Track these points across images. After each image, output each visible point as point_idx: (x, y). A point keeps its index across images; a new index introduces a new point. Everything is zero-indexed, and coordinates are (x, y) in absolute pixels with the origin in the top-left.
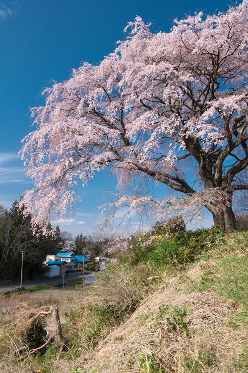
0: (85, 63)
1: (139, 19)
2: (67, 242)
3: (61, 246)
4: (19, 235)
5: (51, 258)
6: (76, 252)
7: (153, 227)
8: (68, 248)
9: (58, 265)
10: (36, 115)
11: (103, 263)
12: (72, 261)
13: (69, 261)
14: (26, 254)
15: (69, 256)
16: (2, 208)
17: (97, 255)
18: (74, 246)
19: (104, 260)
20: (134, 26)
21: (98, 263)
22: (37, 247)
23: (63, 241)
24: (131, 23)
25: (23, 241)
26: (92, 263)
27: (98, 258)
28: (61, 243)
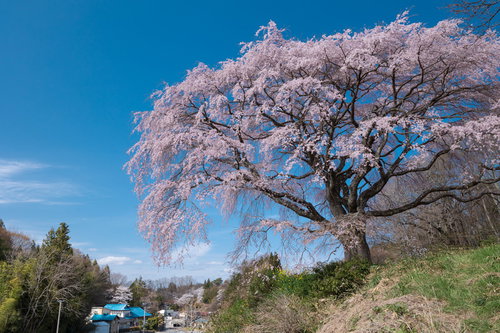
0: (200, 64)
1: (272, 24)
2: (120, 288)
3: (112, 294)
4: (56, 277)
5: (97, 311)
6: (133, 303)
7: (239, 268)
8: (121, 298)
9: (107, 321)
10: (138, 122)
11: (170, 318)
12: (126, 316)
13: (122, 316)
14: (64, 304)
15: (123, 308)
16: (28, 239)
17: (161, 306)
18: (130, 295)
19: (170, 315)
20: (266, 31)
21: (163, 318)
22: (80, 294)
23: (115, 287)
24: (263, 27)
25: (60, 287)
26: (155, 318)
27: (162, 312)
28: (112, 290)
